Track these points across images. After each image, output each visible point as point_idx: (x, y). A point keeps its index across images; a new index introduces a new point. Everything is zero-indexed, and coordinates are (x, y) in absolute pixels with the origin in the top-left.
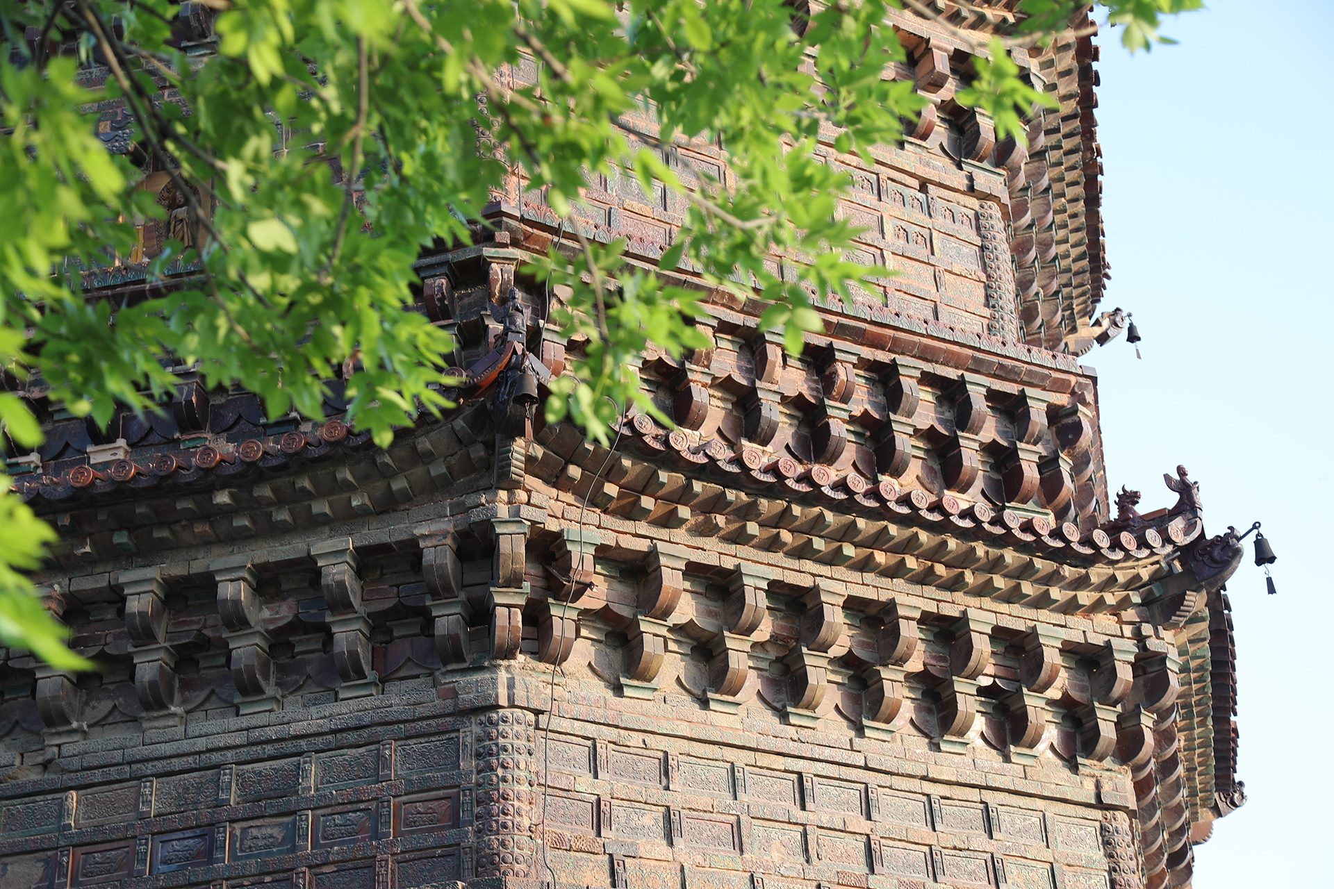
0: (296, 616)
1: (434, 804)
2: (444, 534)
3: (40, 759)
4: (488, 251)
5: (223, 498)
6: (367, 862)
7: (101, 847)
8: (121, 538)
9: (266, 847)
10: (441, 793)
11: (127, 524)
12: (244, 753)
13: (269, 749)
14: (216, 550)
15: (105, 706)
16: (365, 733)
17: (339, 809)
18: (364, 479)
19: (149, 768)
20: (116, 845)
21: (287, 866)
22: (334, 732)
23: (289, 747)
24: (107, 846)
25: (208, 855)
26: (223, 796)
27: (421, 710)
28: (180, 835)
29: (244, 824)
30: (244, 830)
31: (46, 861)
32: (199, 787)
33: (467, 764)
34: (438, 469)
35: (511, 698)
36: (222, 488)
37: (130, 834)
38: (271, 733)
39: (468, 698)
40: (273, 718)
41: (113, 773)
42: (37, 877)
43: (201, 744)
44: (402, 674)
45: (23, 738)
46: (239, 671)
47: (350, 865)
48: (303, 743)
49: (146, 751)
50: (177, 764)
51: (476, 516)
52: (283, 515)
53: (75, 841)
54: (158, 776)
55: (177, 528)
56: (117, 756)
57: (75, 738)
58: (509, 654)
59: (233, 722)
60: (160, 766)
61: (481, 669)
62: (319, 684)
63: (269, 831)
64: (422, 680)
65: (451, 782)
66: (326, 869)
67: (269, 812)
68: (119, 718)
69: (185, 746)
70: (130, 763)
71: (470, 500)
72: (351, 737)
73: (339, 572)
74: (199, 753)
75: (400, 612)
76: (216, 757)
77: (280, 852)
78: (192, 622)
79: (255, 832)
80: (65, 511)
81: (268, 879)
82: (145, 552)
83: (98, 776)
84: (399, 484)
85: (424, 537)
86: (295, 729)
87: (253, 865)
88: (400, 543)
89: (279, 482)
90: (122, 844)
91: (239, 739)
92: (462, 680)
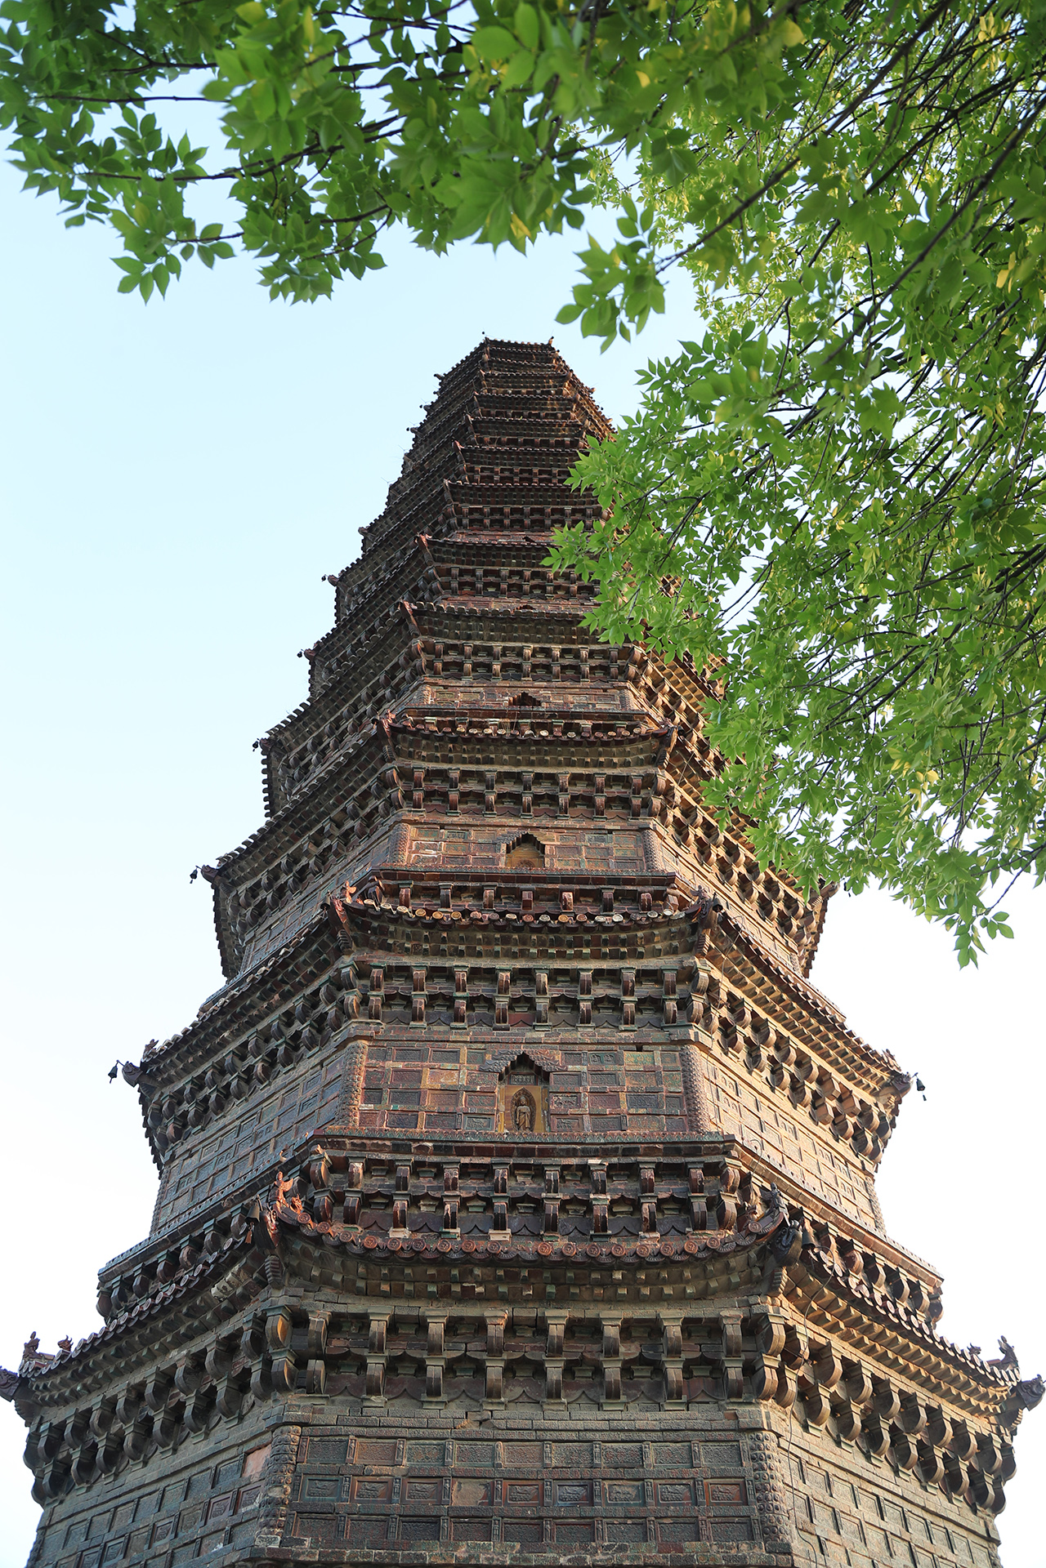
0: (641, 1354)
1: (729, 1487)
2: (738, 1317)
3: (479, 1418)
4: (728, 1160)
5: (618, 1275)
6: (693, 1520)
7: (520, 1482)
8: (551, 1289)
9: (625, 1499)
10: (733, 1480)
11: (554, 1281)
12: (606, 1436)
13: (622, 1436)
14: (601, 1306)
15: (518, 1391)
16: (681, 1434)
17: (670, 1481)
18: (695, 1277)
19: (548, 1436)
20: (530, 1483)
21: (642, 1515)
22: (662, 1431)
23: (635, 1436)
24: (525, 1482)
25: (590, 1499)
26: (596, 1461)
27: (715, 1425)
28: (570, 1483)
29: (611, 1482)
30: (610, 1486)
31: (486, 1486)
32: (580, 1453)
33: (747, 1464)
34: (735, 1279)
35: (769, 1424)
36: (619, 1269)
37: (540, 1477)
38: (624, 1425)
39: (744, 1421)
40: (624, 1415)
41: (526, 1435)
42: (481, 1496)
43: (580, 1425)
44: (698, 1400)
45: (468, 1402)
46: (610, 1383)
47: (681, 1520)
48: (643, 1434)
49: (548, 1424)
50: (565, 1436)
51: (756, 1310)
52: (646, 1291)
53: (506, 1475)
54: (554, 1441)
55: (583, 1289)
56: (528, 1424)
57: (502, 1408)
58: (766, 1398)
59: (601, 1415)
60: (555, 1435)
61: (750, 1403)
62: (649, 1399)
63: (627, 1489)
64: (711, 1405)
65: (739, 1475)
66: (665, 1521)
67: (627, 1476)
68: (526, 1400)
69: (572, 1425)
70: (536, 1430)
71: (752, 1300)
72: (673, 1436)
73: (674, 1331)
74: (579, 1431)
75: (702, 1361)
76: (590, 1436)
77: (635, 1505)
78: (577, 1347)
79: (617, 1488)
80: (526, 1267)
81: (629, 1522)
82: (560, 1300)
83: (516, 1435)
84: (713, 1284)
85: (727, 1317)
86: (639, 1424)
87: (620, 1512)
88: (710, 1320)
89: (651, 1271)
90: (534, 1482)
91: (604, 1425)
92: (741, 1410)
